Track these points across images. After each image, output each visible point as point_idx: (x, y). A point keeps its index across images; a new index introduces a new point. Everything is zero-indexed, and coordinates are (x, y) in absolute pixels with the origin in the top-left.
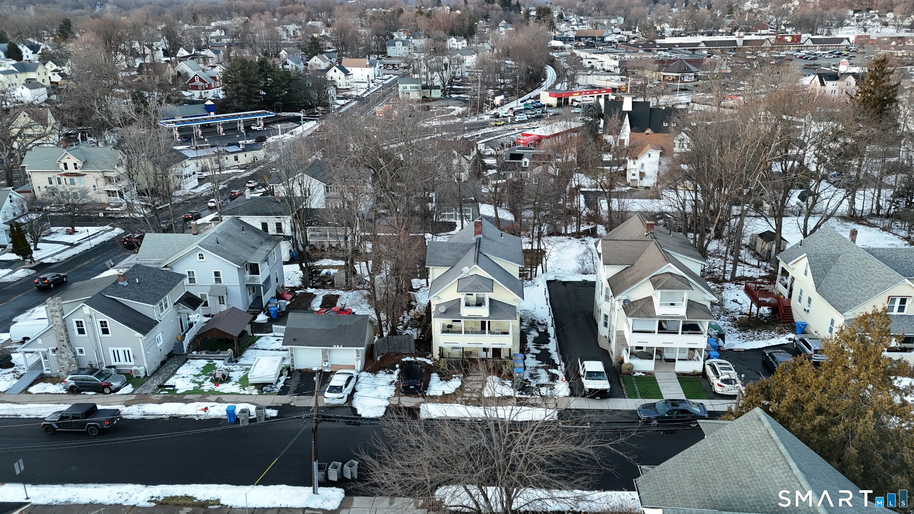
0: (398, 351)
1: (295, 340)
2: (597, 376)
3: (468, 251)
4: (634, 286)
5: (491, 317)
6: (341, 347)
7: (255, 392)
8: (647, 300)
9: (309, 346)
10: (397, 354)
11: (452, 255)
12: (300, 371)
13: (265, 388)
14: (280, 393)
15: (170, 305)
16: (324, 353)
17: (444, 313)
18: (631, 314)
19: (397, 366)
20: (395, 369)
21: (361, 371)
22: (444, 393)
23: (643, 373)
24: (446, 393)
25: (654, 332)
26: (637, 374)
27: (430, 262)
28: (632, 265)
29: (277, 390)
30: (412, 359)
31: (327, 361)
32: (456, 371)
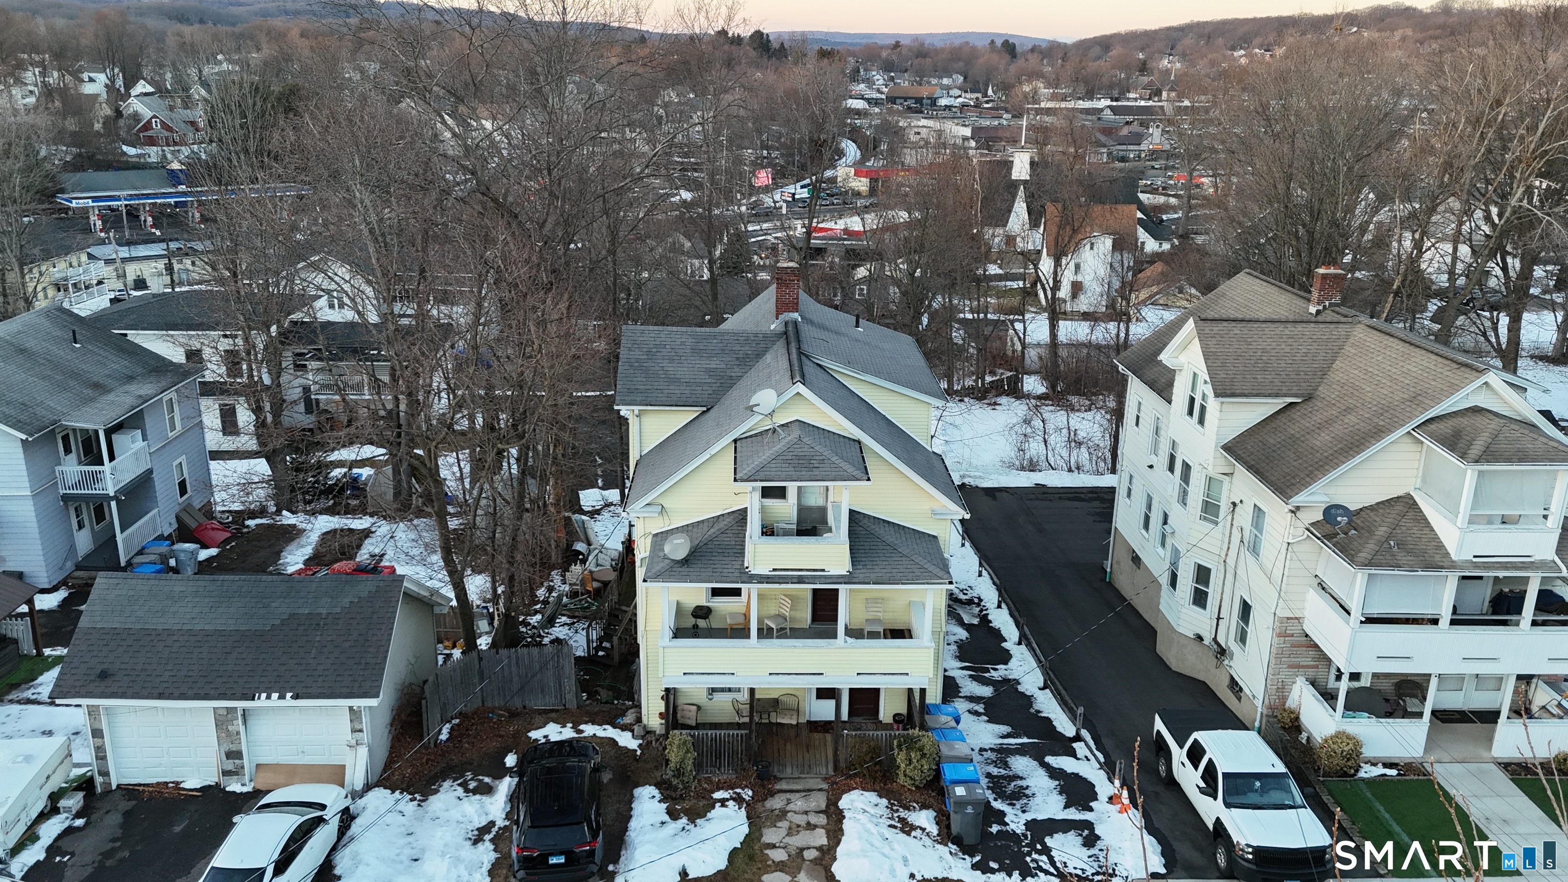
0: (517, 703)
1: (104, 675)
2: (1264, 790)
3: (759, 355)
4: (1357, 459)
5: (861, 574)
6: (289, 701)
8: (1399, 507)
9: (160, 696)
10: (513, 715)
11: (708, 371)
12: (129, 791)
16: (222, 721)
17: (685, 562)
18: (1364, 555)
19: (511, 760)
20: (500, 772)
21: (368, 788)
23: (1386, 765)
25: (1435, 622)
26: (1368, 772)
27: (630, 391)
28: (1309, 398)
30: (568, 733)
31: (234, 754)
32: (727, 775)
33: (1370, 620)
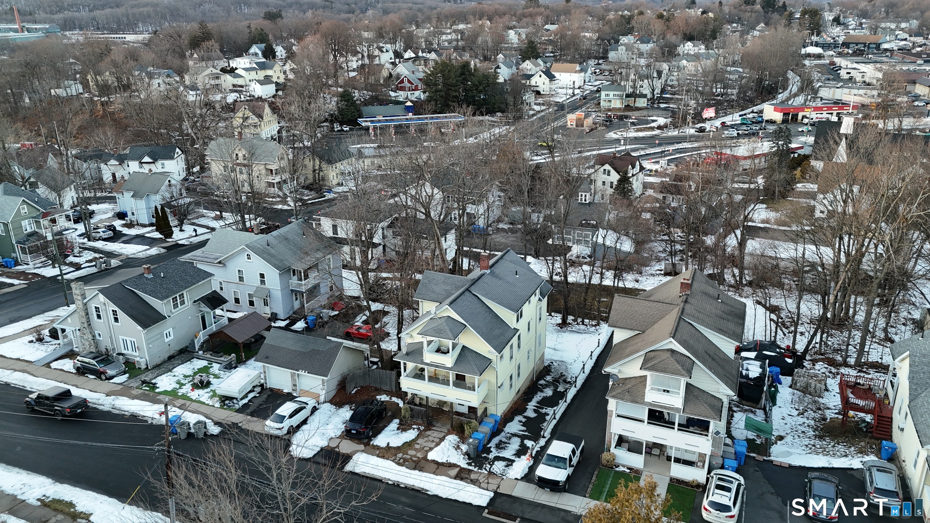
0: (378, 386)
1: (267, 357)
2: (558, 462)
4: (627, 360)
5: (455, 368)
6: (306, 374)
7: (217, 405)
8: (640, 380)
9: (278, 366)
10: (376, 390)
11: (445, 290)
12: (271, 390)
13: (227, 402)
14: (238, 411)
15: (188, 302)
16: (293, 375)
18: (614, 393)
21: (325, 402)
22: (388, 444)
23: (628, 468)
24: (390, 445)
25: (644, 422)
26: (621, 469)
27: (420, 294)
28: (643, 332)
29: (237, 407)
30: (387, 399)
31: (295, 385)
32: (420, 421)
33: (618, 416)
